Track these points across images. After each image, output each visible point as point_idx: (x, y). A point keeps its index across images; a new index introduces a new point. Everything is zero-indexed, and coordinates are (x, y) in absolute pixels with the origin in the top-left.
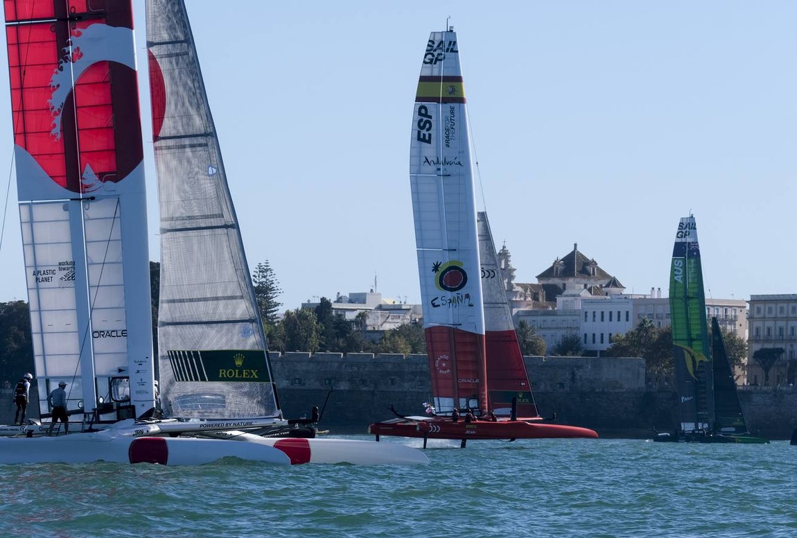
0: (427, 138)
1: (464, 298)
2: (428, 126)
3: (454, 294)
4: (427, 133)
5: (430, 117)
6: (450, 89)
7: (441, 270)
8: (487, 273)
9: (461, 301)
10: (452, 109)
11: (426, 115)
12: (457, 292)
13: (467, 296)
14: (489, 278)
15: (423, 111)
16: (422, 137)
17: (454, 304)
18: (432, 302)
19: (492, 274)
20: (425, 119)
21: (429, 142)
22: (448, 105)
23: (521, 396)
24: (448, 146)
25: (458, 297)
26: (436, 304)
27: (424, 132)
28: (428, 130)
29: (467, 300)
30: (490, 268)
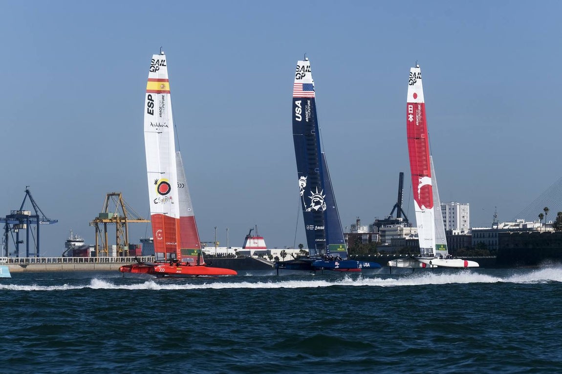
0: (152, 112)
2: (152, 105)
4: (152, 110)
5: (153, 101)
6: (162, 86)
7: (158, 183)
8: (180, 185)
10: (163, 96)
11: (151, 100)
13: (171, 198)
14: (181, 188)
15: (150, 97)
16: (149, 111)
17: (164, 202)
19: (182, 186)
20: (151, 102)
21: (152, 114)
22: (161, 94)
24: (161, 116)
25: (166, 199)
27: (150, 108)
28: (152, 108)
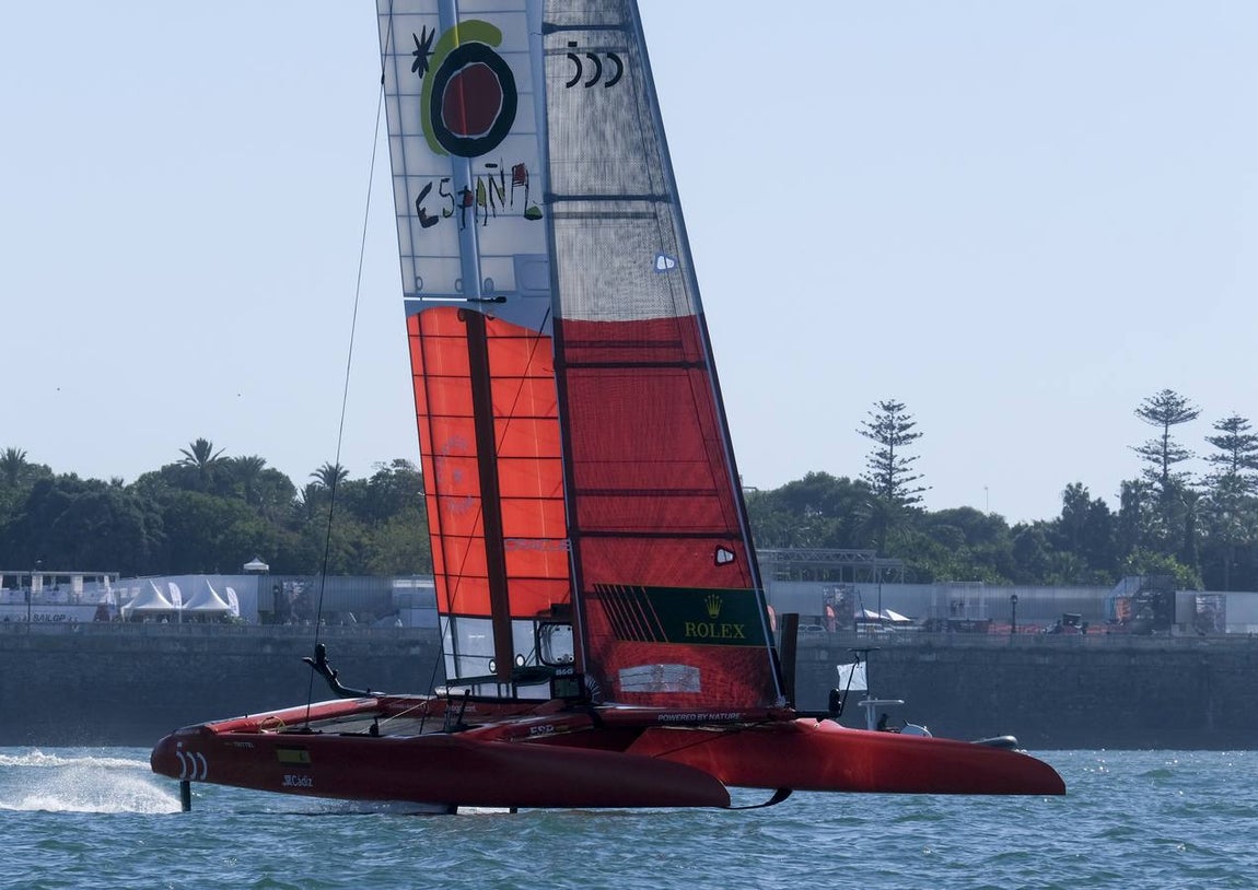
1: (508, 180)
3: (479, 164)
7: (436, 63)
8: (587, 63)
9: (501, 193)
12: (489, 157)
13: (520, 174)
14: (597, 88)
17: (481, 209)
18: (418, 202)
19: (610, 67)
23: (714, 611)
25: (491, 180)
26: (429, 213)
29: (519, 190)
30: (603, 40)
